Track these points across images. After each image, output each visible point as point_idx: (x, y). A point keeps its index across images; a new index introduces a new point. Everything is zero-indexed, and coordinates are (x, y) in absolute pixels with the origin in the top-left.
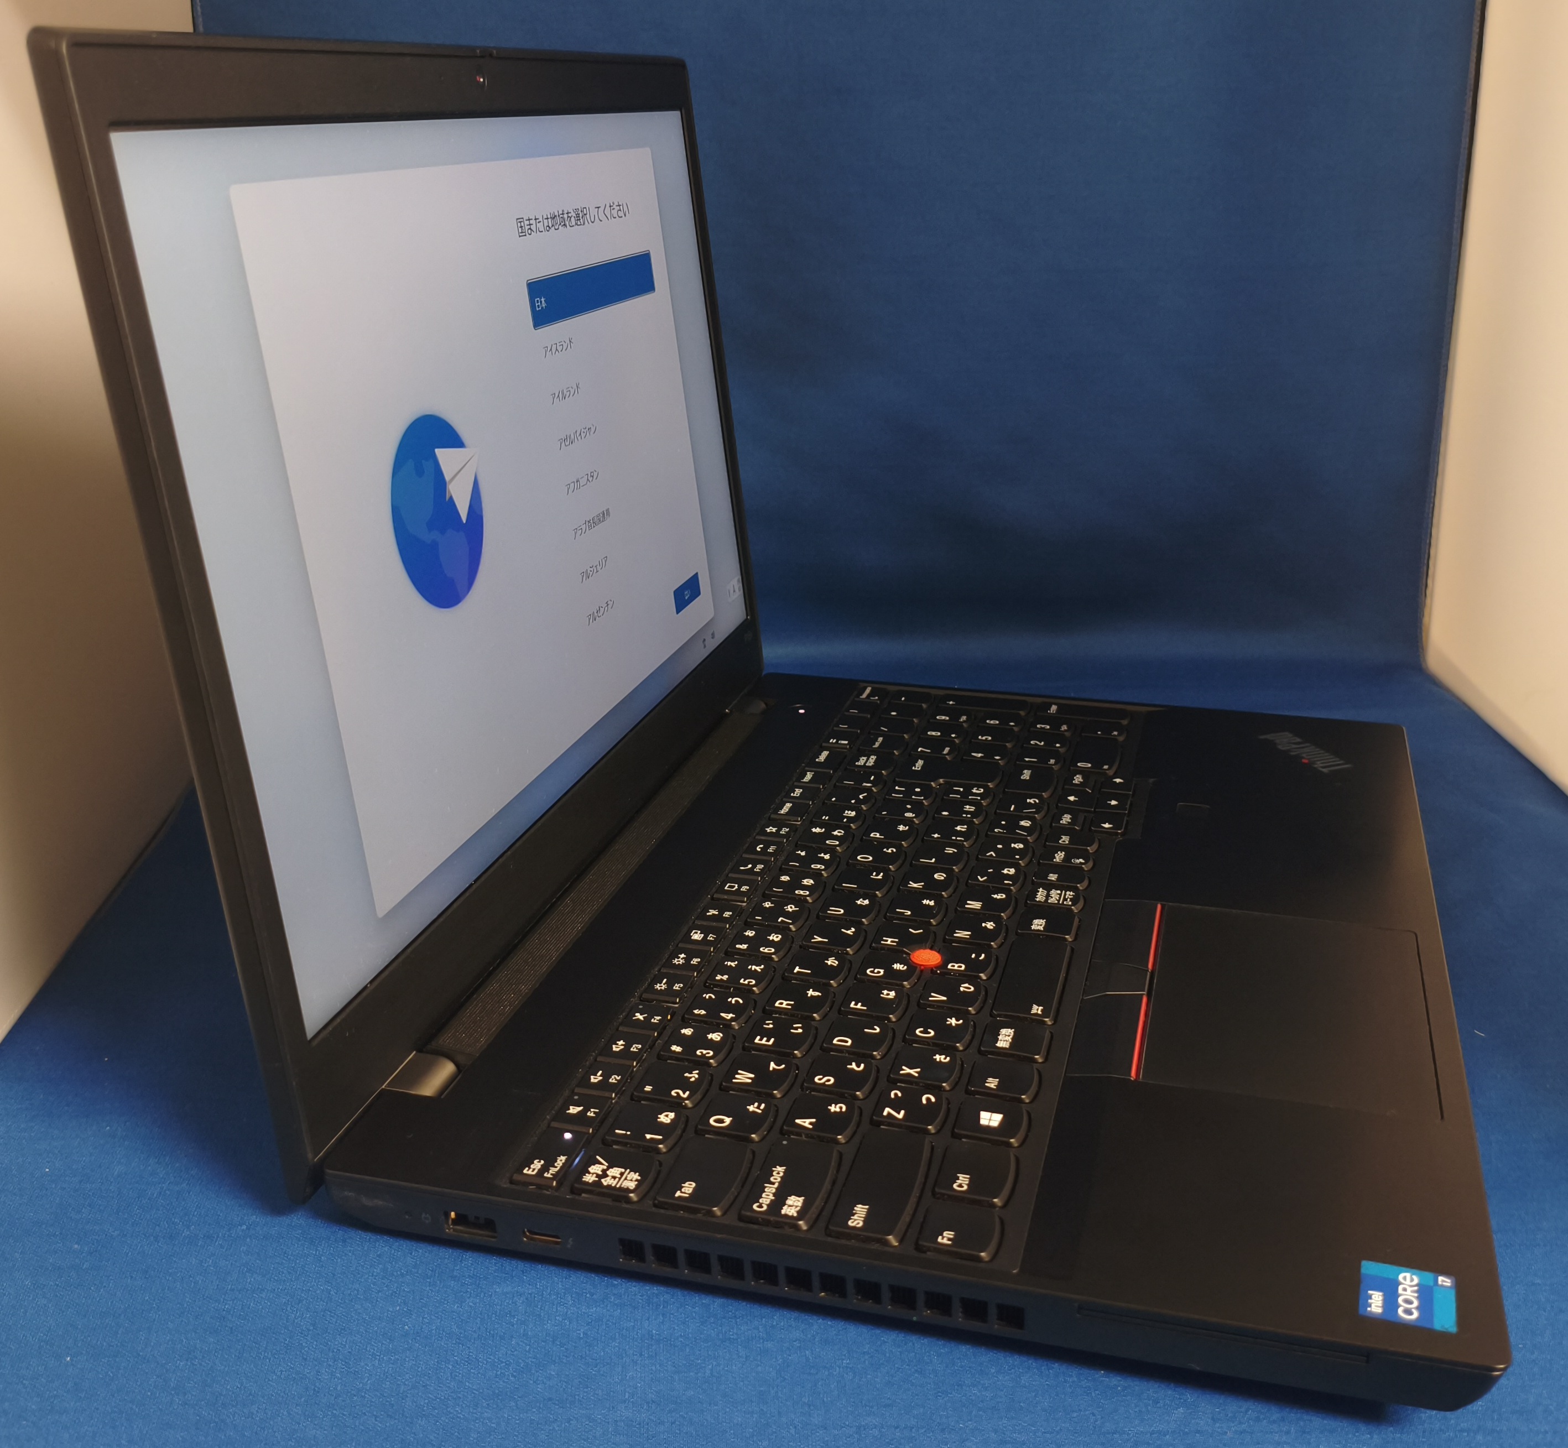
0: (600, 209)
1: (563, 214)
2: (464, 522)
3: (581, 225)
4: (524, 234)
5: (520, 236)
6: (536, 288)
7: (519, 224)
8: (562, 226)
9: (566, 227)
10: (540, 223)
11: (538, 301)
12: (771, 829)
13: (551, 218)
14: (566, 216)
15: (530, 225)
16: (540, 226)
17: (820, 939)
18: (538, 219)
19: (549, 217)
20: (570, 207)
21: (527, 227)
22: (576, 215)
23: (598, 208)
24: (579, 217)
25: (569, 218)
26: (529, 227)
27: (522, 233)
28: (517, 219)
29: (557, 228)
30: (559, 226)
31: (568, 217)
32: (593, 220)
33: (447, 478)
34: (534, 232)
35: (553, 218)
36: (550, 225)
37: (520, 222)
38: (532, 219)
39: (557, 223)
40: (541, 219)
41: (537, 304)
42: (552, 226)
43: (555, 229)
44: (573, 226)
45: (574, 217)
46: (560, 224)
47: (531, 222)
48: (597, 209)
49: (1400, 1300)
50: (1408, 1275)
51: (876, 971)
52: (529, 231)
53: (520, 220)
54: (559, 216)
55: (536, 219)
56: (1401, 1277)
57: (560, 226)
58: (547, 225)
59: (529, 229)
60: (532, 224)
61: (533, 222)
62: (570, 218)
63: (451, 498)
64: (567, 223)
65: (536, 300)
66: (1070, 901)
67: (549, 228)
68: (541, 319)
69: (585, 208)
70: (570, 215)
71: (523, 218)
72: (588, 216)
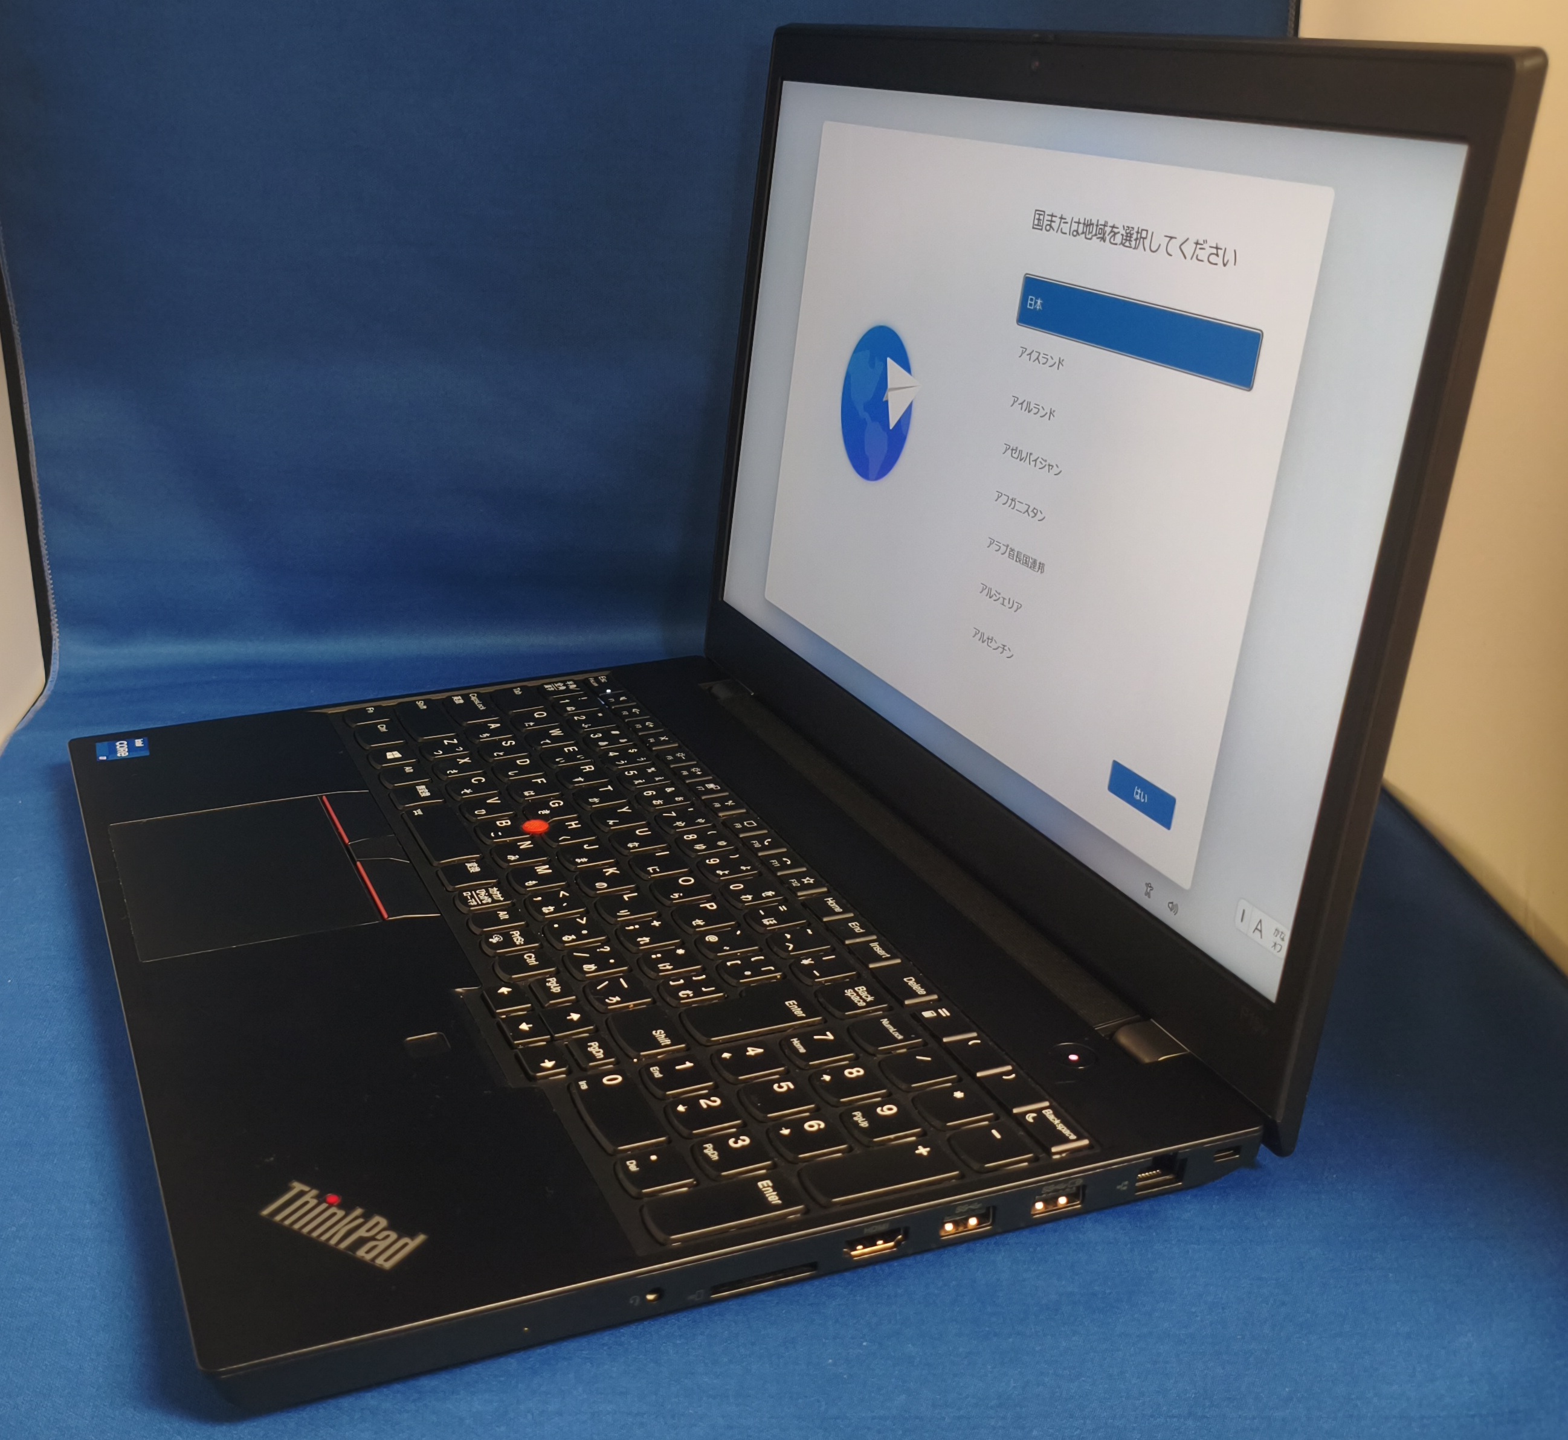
0: (1173, 240)
1: (1105, 226)
2: (891, 428)
3: (1130, 247)
4: (1040, 228)
5: (1033, 228)
6: (1033, 286)
7: (1037, 216)
8: (1098, 238)
9: (1104, 241)
10: (1066, 225)
11: (1032, 300)
12: (808, 880)
13: (1084, 224)
14: (1108, 229)
15: (1051, 221)
16: (1066, 228)
17: (624, 810)
18: (1065, 219)
19: (1082, 221)
20: (1120, 220)
21: (1046, 223)
22: (1127, 234)
23: (1171, 238)
24: (1131, 237)
25: (1112, 234)
26: (1049, 223)
27: (1038, 225)
28: (1036, 210)
29: (1089, 236)
30: (1092, 236)
31: (1112, 231)
32: (1153, 249)
33: (889, 386)
34: (1053, 230)
35: (1087, 226)
36: (1080, 231)
37: (1040, 215)
38: (1056, 216)
39: (1092, 233)
40: (1069, 220)
41: (1029, 302)
42: (1083, 233)
43: (1086, 238)
44: (1116, 244)
45: (1122, 235)
46: (1096, 235)
47: (1054, 219)
48: (1168, 239)
49: (126, 746)
50: (123, 755)
51: (557, 805)
52: (1048, 227)
53: (1040, 213)
54: (1097, 226)
55: (1061, 218)
56: (127, 754)
57: (1094, 238)
58: (1076, 229)
59: (1047, 225)
60: (1054, 222)
61: (1057, 220)
62: (1115, 234)
63: (887, 402)
64: (1108, 238)
65: (1030, 297)
66: (467, 897)
67: (1078, 233)
68: (1026, 317)
69: (1147, 231)
70: (1116, 230)
71: (1044, 212)
72: (1147, 242)
